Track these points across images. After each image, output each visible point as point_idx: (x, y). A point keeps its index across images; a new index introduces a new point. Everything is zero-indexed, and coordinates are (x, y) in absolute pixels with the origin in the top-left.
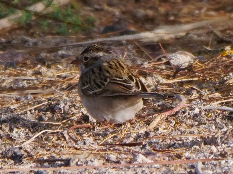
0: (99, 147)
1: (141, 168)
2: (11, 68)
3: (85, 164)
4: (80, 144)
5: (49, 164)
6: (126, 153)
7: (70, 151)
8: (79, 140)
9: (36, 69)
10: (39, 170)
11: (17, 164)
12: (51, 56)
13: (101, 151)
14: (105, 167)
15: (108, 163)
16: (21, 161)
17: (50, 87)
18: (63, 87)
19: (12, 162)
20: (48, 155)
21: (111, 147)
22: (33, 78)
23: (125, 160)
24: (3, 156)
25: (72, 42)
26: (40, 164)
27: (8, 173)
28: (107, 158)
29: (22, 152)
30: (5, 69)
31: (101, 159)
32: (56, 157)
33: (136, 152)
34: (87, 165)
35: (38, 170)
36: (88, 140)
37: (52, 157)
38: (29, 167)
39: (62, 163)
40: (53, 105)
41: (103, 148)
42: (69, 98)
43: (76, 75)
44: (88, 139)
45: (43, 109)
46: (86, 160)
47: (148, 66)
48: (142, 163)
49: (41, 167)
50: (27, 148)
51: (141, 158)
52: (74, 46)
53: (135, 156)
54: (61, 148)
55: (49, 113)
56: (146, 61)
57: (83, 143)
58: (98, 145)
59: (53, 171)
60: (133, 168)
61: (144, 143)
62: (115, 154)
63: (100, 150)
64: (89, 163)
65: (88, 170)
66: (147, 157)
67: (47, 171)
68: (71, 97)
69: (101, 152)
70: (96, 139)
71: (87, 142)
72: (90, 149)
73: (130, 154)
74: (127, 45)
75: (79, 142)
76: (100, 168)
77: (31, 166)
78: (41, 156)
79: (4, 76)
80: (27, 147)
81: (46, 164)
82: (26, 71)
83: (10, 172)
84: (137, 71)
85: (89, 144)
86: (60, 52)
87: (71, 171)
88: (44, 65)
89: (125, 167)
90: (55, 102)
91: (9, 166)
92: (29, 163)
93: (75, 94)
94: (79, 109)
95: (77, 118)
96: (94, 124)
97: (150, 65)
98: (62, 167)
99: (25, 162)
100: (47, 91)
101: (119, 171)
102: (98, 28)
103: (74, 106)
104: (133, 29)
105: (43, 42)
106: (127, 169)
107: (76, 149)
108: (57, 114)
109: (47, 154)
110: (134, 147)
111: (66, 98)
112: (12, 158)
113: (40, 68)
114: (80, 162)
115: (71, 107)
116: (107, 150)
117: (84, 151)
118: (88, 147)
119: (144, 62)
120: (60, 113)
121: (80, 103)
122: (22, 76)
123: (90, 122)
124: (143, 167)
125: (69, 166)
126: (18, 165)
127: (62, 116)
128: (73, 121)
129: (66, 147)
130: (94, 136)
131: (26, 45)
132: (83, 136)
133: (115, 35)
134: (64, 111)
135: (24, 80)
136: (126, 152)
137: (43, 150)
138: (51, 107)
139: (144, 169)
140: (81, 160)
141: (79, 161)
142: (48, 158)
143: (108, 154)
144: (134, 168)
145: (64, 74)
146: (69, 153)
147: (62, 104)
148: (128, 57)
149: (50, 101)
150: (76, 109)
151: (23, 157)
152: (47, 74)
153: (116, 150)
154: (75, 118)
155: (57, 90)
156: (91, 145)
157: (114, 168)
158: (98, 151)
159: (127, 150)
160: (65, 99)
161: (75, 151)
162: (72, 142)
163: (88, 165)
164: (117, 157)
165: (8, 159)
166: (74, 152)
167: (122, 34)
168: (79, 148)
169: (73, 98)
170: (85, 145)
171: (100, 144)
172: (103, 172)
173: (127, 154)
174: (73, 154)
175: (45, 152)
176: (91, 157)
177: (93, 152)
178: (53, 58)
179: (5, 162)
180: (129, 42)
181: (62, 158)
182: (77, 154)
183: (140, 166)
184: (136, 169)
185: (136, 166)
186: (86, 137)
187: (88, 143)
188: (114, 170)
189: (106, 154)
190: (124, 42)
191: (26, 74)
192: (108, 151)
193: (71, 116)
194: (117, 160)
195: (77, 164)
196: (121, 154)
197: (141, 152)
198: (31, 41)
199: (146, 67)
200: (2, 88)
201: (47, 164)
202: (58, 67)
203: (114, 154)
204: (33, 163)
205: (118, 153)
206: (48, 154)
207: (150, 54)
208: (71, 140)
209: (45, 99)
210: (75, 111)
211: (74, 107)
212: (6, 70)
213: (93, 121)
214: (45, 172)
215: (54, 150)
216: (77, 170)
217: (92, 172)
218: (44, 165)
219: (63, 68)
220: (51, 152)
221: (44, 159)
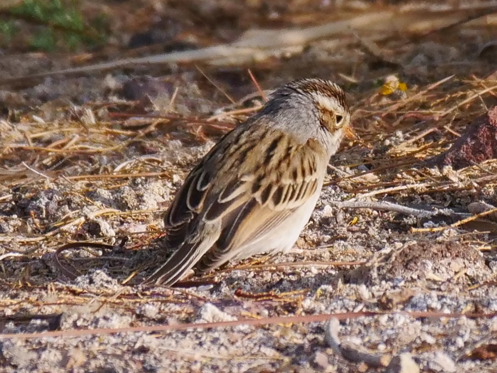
0: (123, 288)
1: (210, 334)
3: (91, 324)
4: (82, 283)
5: (16, 325)
6: (180, 300)
7: (60, 298)
8: (80, 275)
12: (19, 97)
13: (125, 298)
14: (135, 332)
15: (140, 323)
17: (18, 162)
18: (44, 162)
20: (14, 307)
21: (148, 289)
23: (177, 316)
25: (63, 68)
28: (138, 312)
31: (126, 315)
32: (30, 310)
33: (199, 299)
34: (96, 327)
36: (98, 274)
37: (22, 309)
39: (45, 322)
40: (24, 199)
41: (130, 290)
42: (57, 185)
43: (74, 137)
44: (98, 272)
45: (3, 209)
46: (95, 317)
47: (224, 118)
48: (213, 323)
49: (1, 331)
51: (210, 312)
52: (68, 76)
53: (197, 307)
54: (40, 290)
55: (15, 216)
56: (221, 107)
57: (88, 281)
58: (118, 285)
59: (24, 339)
60: (193, 332)
61: (216, 279)
62: (155, 303)
63: (124, 295)
64: (102, 322)
65: (99, 337)
66: (222, 310)
67: (12, 340)
68: (62, 184)
69: (125, 300)
70: (115, 273)
71: (97, 279)
72: (103, 293)
73: (187, 303)
74: (180, 72)
75: (79, 279)
76: (123, 334)
81: (11, 325)
84: (200, 127)
85: (101, 282)
86: (39, 89)
87: (62, 340)
88: (5, 116)
89: (178, 331)
90: (27, 195)
93: (71, 178)
94: (78, 209)
95: (76, 227)
96: (110, 240)
97: (229, 116)
98: (45, 332)
100: (12, 171)
101: (164, 338)
102: (119, 38)
103: (69, 202)
104: (192, 39)
105: (3, 68)
106: (180, 336)
107: (74, 293)
108: (33, 219)
109: (11, 304)
110: (195, 288)
111: (52, 186)
114: (82, 320)
115: (63, 205)
116: (140, 295)
117: (89, 297)
118: (98, 288)
119: (216, 108)
120: (38, 217)
121: (81, 196)
123: (103, 236)
124: (216, 330)
125: (59, 329)
127: (44, 224)
128: (67, 234)
129: (51, 290)
130: (110, 265)
133: (153, 52)
134: (47, 212)
136: (179, 299)
137: (4, 296)
138: (22, 204)
139: (216, 335)
140: (85, 316)
141: (79, 318)
142: (14, 314)
143: (140, 305)
144: (196, 333)
145: (46, 135)
146: (59, 302)
147: (43, 198)
148: (181, 97)
149: (17, 193)
150: (73, 209)
152: (12, 135)
153: (158, 294)
154: (70, 227)
155: (32, 169)
156: (106, 285)
157: (153, 333)
158: (119, 298)
159: (181, 295)
160: (49, 189)
161: (71, 297)
163: (99, 326)
164: (160, 309)
166: (69, 299)
167: (169, 49)
168: (80, 290)
169: (65, 186)
170: (92, 285)
171: (124, 282)
172: (132, 342)
173: (180, 304)
174: (66, 303)
175: (8, 301)
176: (104, 311)
177: (109, 299)
178: (23, 101)
180: (183, 67)
181: (44, 311)
182: (75, 304)
183: (209, 330)
184: (200, 335)
185: (200, 330)
187: (99, 280)
188: (154, 336)
189: (136, 302)
190: (174, 67)
192: (140, 298)
193: (63, 223)
194: (159, 316)
195: (75, 325)
196: (168, 304)
197: (211, 300)
199: (220, 119)
201: (13, 325)
202: (33, 121)
203: (153, 304)
205: (162, 302)
206: (15, 305)
207: (228, 92)
209: (7, 188)
210: (71, 214)
211: (69, 205)
213: (109, 235)
214: (7, 343)
215: (27, 297)
216: (76, 338)
217: (107, 342)
218: (6, 328)
219: (45, 121)
220: (20, 300)
221: (7, 314)
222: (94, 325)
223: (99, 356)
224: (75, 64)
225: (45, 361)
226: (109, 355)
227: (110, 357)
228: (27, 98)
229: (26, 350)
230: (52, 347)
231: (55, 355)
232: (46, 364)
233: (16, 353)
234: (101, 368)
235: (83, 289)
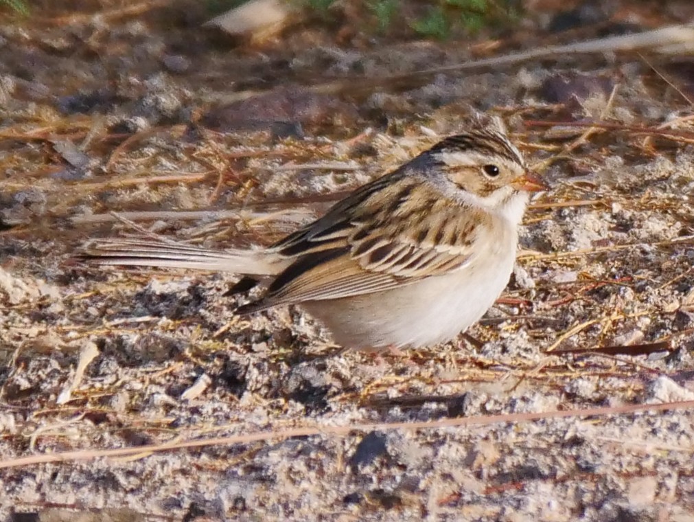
0: (547, 358)
1: (667, 418)
2: (289, 138)
3: (505, 408)
4: (492, 352)
5: (404, 411)
6: (625, 373)
7: (463, 374)
8: (489, 341)
9: (360, 139)
10: (376, 430)
11: (313, 413)
12: (402, 101)
13: (551, 371)
14: (565, 417)
15: (571, 406)
16: (325, 404)
19: (300, 407)
20: (400, 387)
21: (581, 359)
22: (353, 164)
23: (621, 394)
24: (272, 390)
25: (461, 61)
26: (380, 412)
27: (288, 439)
28: (568, 390)
29: (327, 378)
30: (273, 142)
31: (552, 394)
32: (422, 390)
33: (651, 371)
34: (511, 412)
35: (372, 429)
36: (513, 340)
37: (412, 389)
38: (346, 419)
39: (442, 406)
41: (556, 360)
44: (513, 336)
46: (510, 398)
47: (678, 124)
48: (671, 403)
49: (383, 420)
50: (340, 367)
51: (665, 388)
52: (467, 72)
53: (648, 382)
54: (436, 363)
56: (676, 110)
57: (500, 349)
58: (541, 354)
59: (415, 430)
60: (643, 416)
61: (673, 345)
62: (591, 377)
63: (549, 367)
64: (520, 404)
65: (516, 425)
66: (682, 385)
67: (398, 431)
69: (551, 375)
70: (536, 338)
71: (512, 347)
72: (520, 365)
73: (634, 377)
74: (619, 63)
75: (488, 346)
76: (549, 420)
77: (353, 417)
78: (382, 389)
79: (268, 162)
80: (341, 364)
81: (396, 411)
82: (330, 144)
83: (294, 437)
84: (648, 138)
85: (518, 350)
86: (430, 90)
87: (467, 430)
88: (382, 128)
89: (622, 414)
91: (291, 420)
92: (347, 411)
96: (528, 293)
97: (685, 122)
98: (443, 419)
99: (334, 408)
101: (604, 425)
102: (536, 19)
104: (634, 18)
105: (379, 62)
106: (626, 421)
107: (481, 365)
109: (397, 382)
110: (644, 356)
112: (299, 396)
113: (373, 135)
114: (492, 402)
116: (570, 367)
117: (502, 370)
118: (515, 358)
119: (668, 112)
122: (321, 160)
123: (519, 287)
124: (674, 413)
125: (463, 415)
126: (315, 417)
129: (451, 362)
130: (530, 328)
131: (330, 72)
132: (499, 330)
133: (582, 38)
135: (327, 171)
136: (623, 371)
139: (675, 419)
140: (496, 397)
141: (489, 400)
142: (400, 395)
143: (571, 380)
144: (646, 417)
146: (460, 378)
148: (621, 98)
151: (329, 392)
152: (393, 153)
153: (595, 366)
156: (524, 354)
157: (589, 418)
158: (542, 371)
159: (627, 366)
161: (477, 371)
162: (469, 346)
163: (515, 410)
164: (598, 386)
165: (287, 400)
166: (475, 374)
167: (604, 33)
168: (488, 362)
170: (505, 354)
171: (550, 349)
172: (560, 431)
173: (626, 378)
174: (471, 380)
175: (392, 378)
176: (523, 389)
177: (529, 374)
178: (407, 106)
179: (279, 408)
180: (623, 56)
181: (441, 391)
182: (483, 381)
183: (665, 412)
184: (652, 420)
185: (652, 412)
186: (507, 331)
187: (515, 348)
188: (590, 423)
189: (565, 377)
190: (611, 57)
191: (333, 154)
192: (571, 372)
194: (597, 395)
195: (483, 408)
196: (609, 379)
197: (667, 372)
198: (345, 58)
199: (674, 126)
200: (265, 196)
201: (399, 410)
202: (421, 133)
203: (589, 379)
204: (358, 408)
205: (601, 376)
206: (402, 383)
207: (685, 90)
208: (466, 342)
212: (275, 144)
213: (527, 286)
214: (392, 435)
215: (418, 372)
216: (485, 426)
217: (527, 432)
218: (389, 415)
219: (437, 134)
220: (409, 376)
221: (390, 396)
222: (509, 408)
223: (517, 451)
224: (476, 56)
225: (443, 458)
226: (529, 449)
227: (532, 451)
228: (412, 103)
229: (417, 444)
230: (453, 438)
231: (457, 450)
232: (445, 463)
233: (405, 448)
234: (519, 467)
235: (494, 360)
